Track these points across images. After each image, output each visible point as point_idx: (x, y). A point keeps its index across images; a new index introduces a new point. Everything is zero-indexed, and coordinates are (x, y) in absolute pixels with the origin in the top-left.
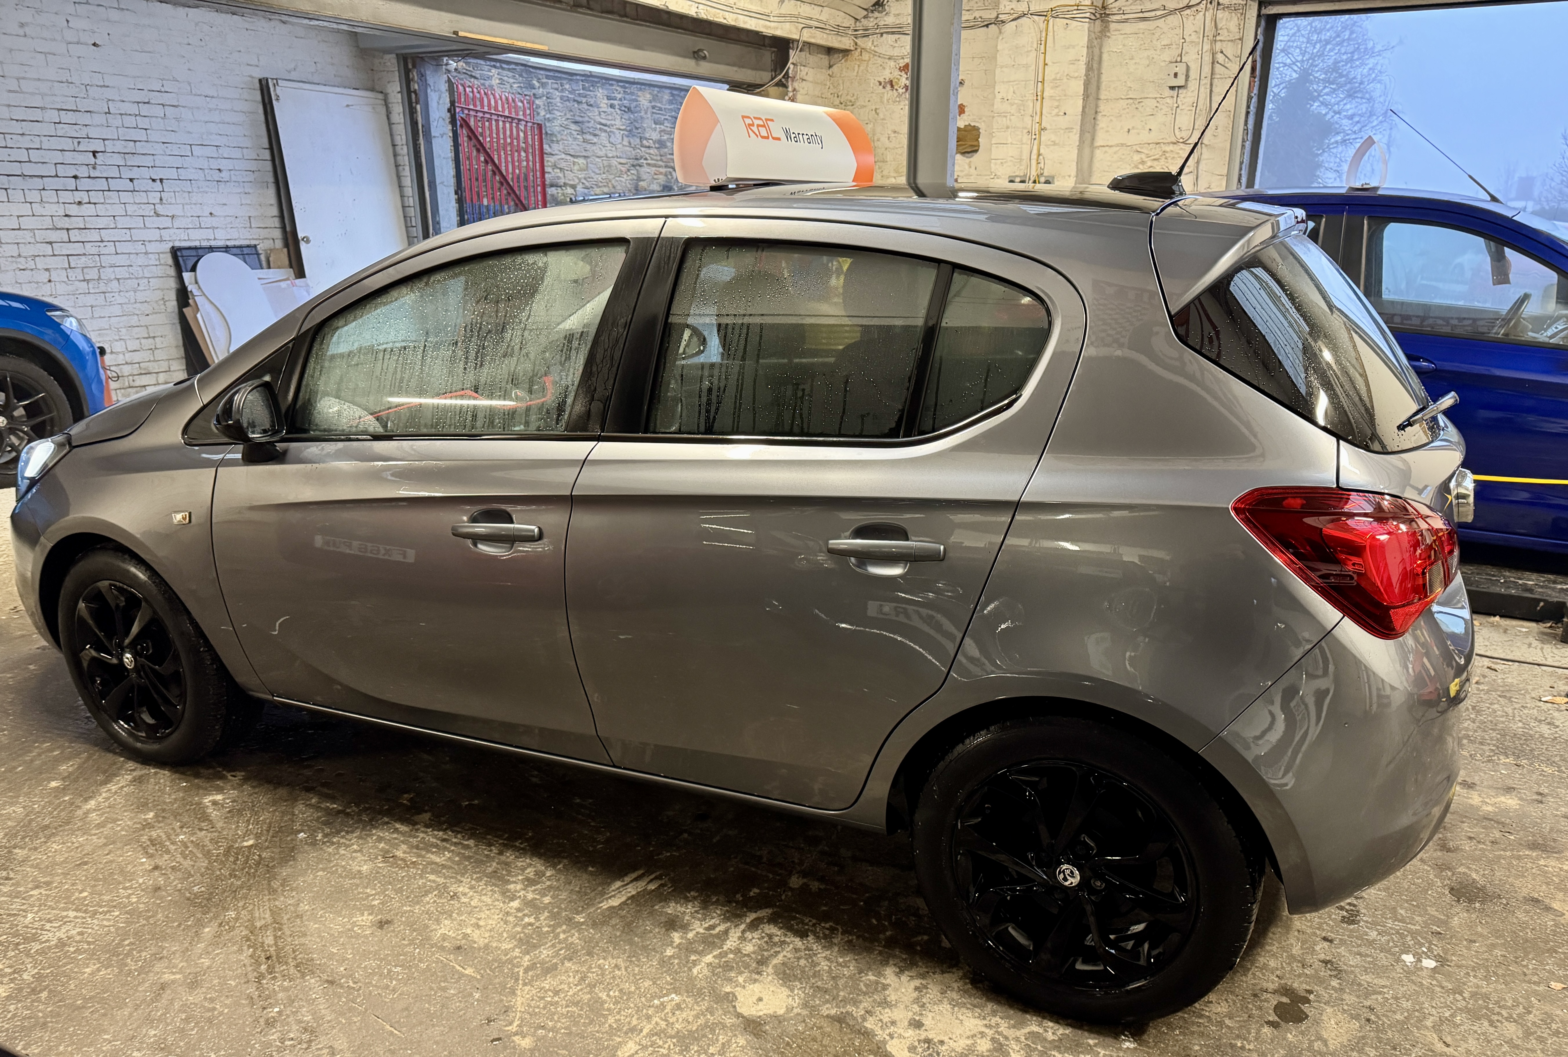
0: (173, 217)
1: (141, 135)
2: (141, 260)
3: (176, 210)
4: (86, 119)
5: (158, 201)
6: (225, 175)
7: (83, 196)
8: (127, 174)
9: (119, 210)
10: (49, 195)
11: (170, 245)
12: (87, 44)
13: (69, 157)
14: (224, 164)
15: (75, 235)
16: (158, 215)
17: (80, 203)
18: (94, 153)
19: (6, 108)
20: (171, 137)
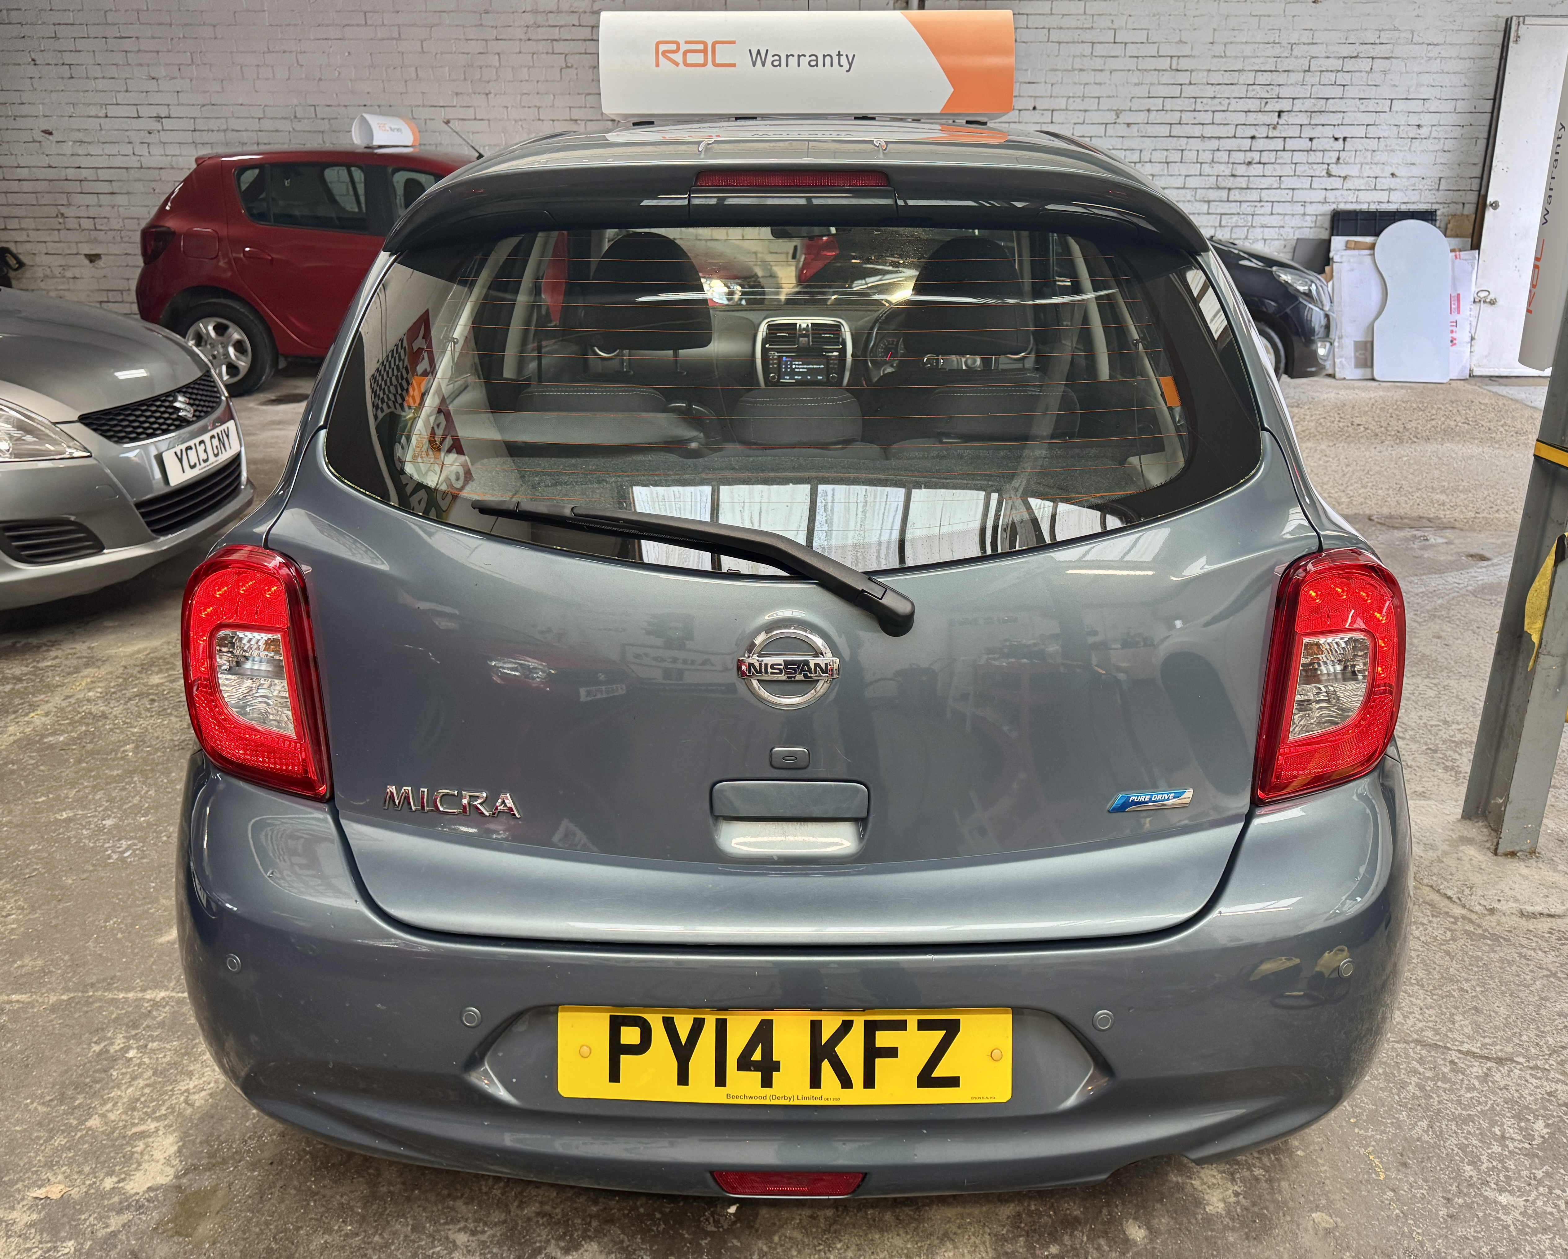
0: (1345, 178)
1: (1337, 92)
2: (1296, 222)
3: (1353, 171)
4: (1281, 78)
5: (1334, 160)
6: (1424, 132)
7: (1256, 156)
8: (1307, 132)
9: (1288, 170)
10: (1222, 156)
11: (1334, 206)
13: (1252, 118)
14: (1425, 119)
15: (1235, 195)
16: (1329, 175)
17: (1250, 163)
18: (1280, 113)
19: (1205, 73)
20: (1372, 92)
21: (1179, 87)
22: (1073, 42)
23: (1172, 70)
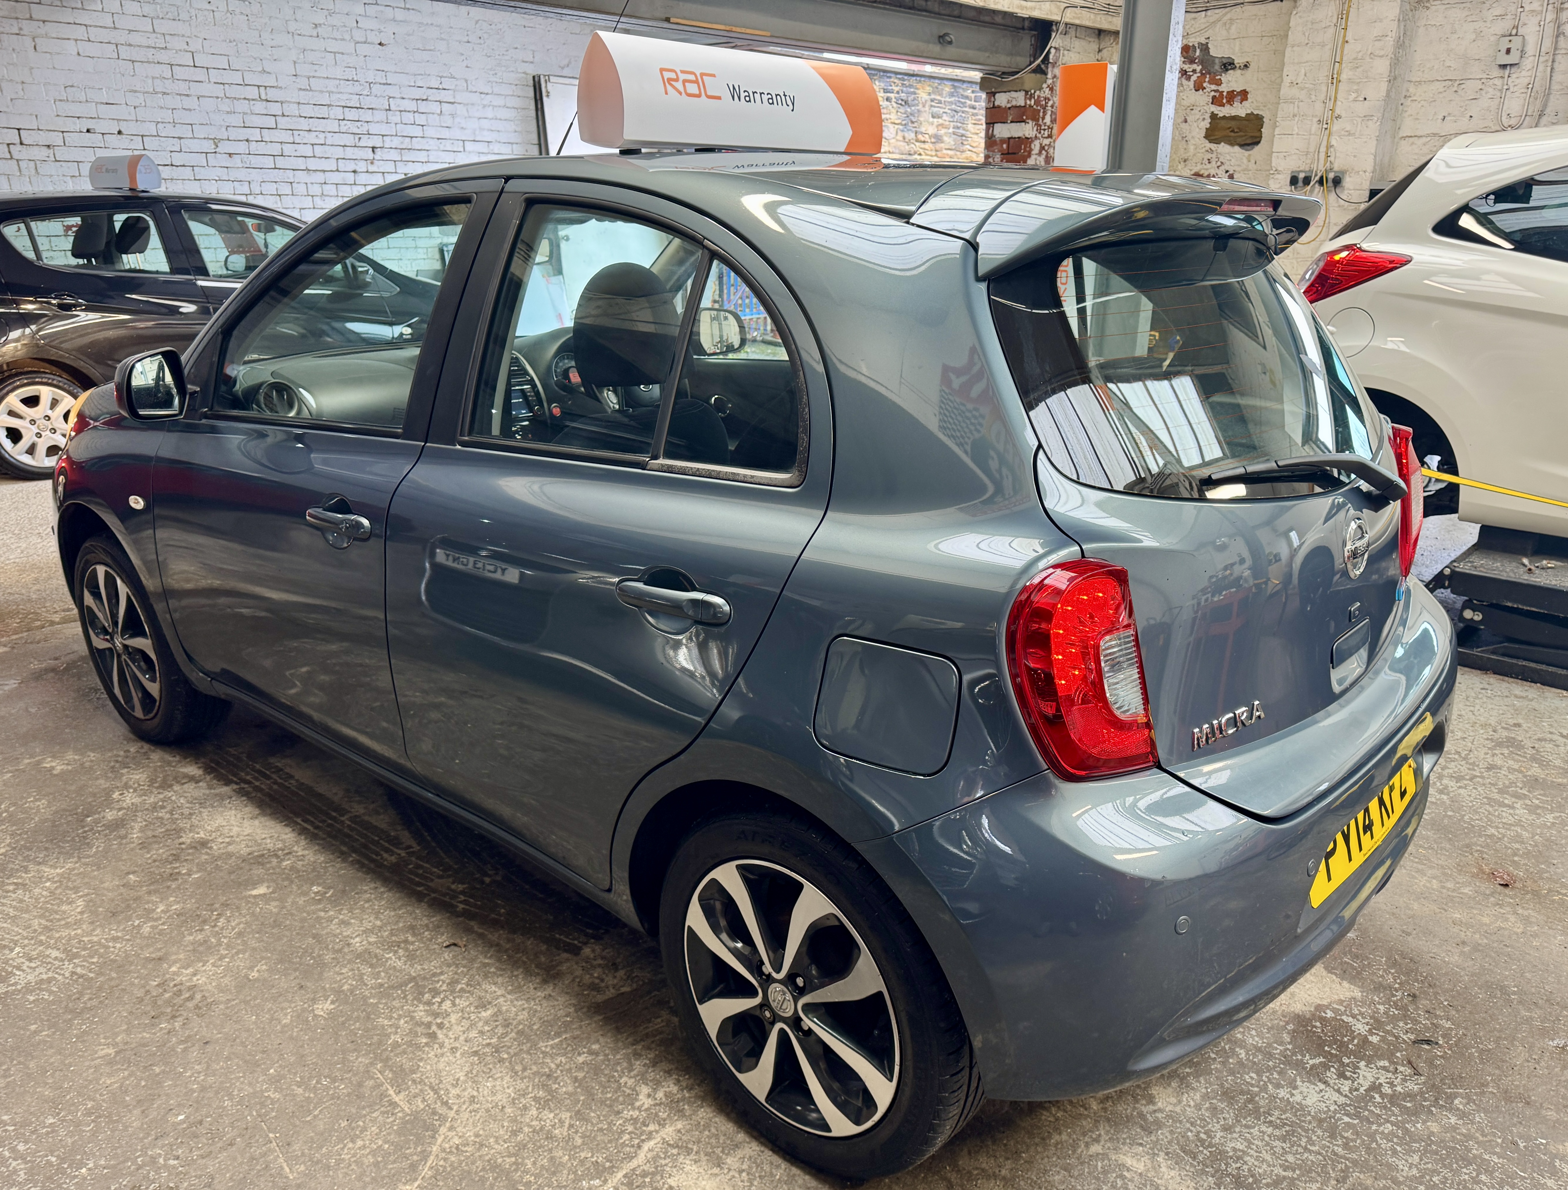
1: (417, 131)
4: (367, 116)
8: (402, 169)
10: (330, 189)
12: (373, 44)
13: (349, 153)
18: (374, 149)
19: (296, 106)
20: (445, 133)
21: (273, 118)
22: (148, 62)
23: (262, 100)
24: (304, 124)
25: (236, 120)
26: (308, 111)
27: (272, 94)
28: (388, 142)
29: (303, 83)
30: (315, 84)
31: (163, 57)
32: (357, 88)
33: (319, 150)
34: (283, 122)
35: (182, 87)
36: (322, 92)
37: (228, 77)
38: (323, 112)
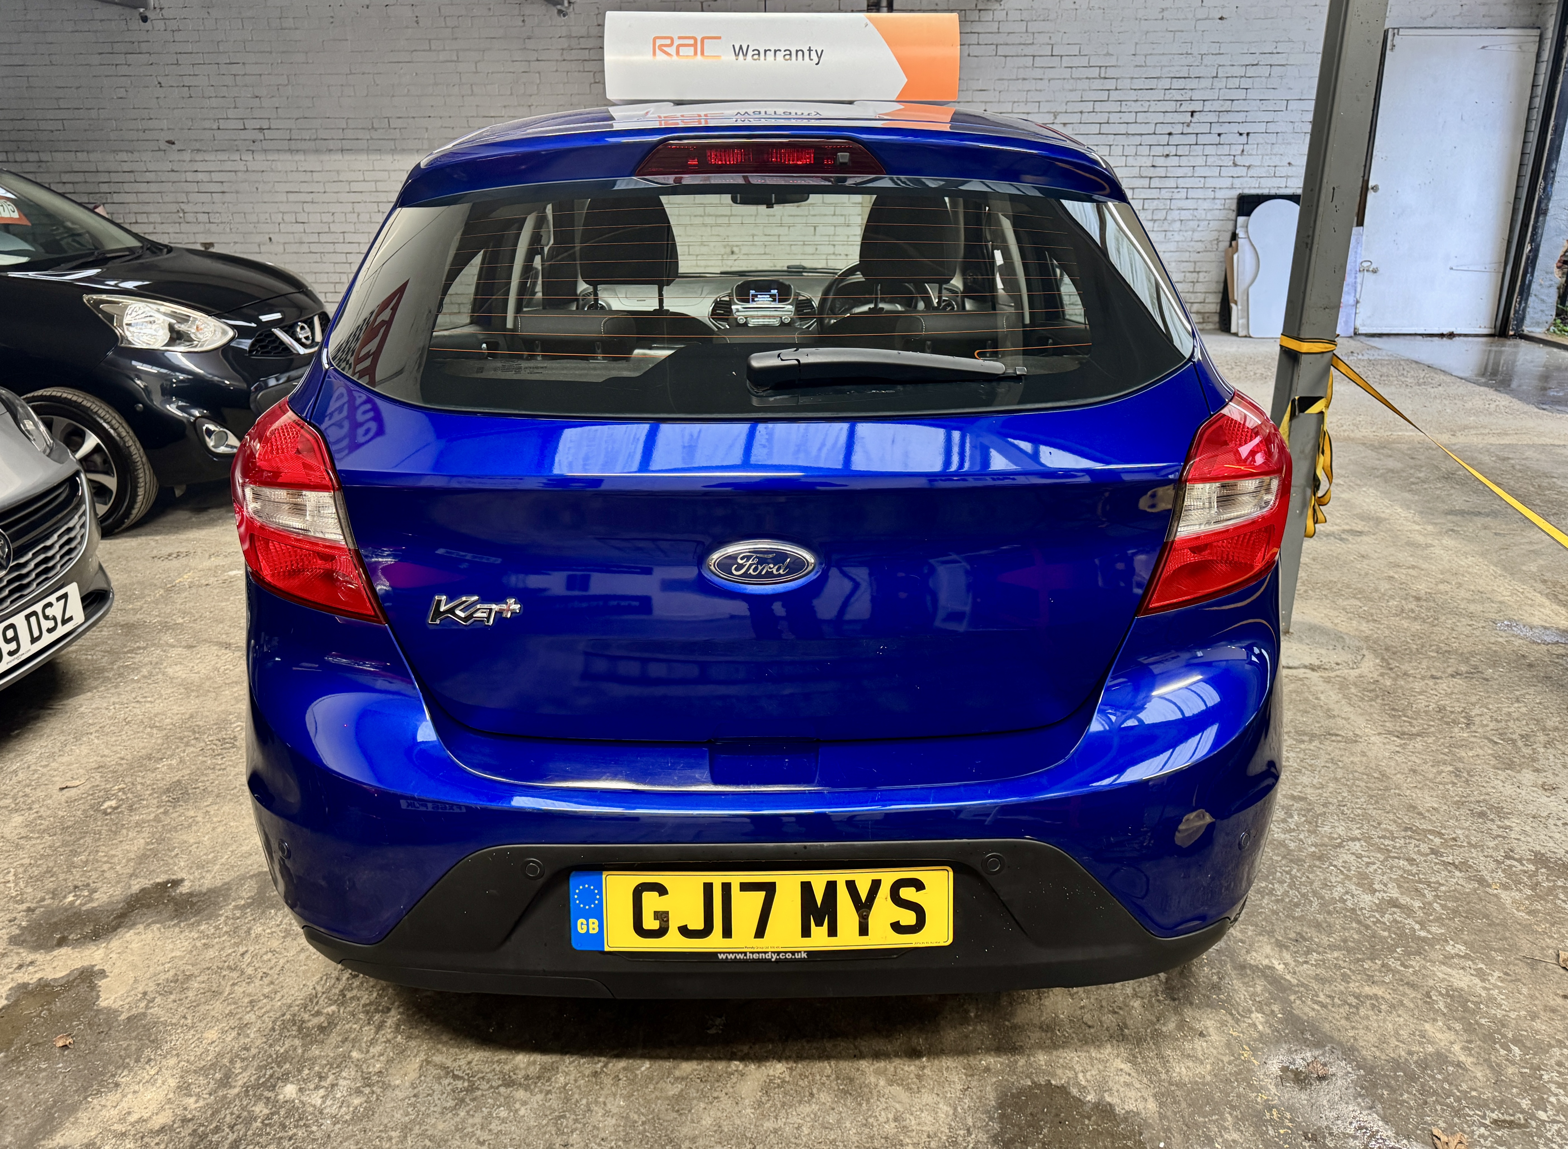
0: (1249, 167)
1: (1241, 94)
2: (1206, 205)
3: (1254, 161)
4: (1193, 84)
5: (1239, 152)
7: (1172, 150)
8: (1216, 129)
9: (1200, 161)
10: (1145, 150)
11: (1240, 191)
12: (1213, 19)
13: (1169, 118)
15: (1155, 183)
16: (1235, 165)
17: (1167, 155)
18: (1193, 113)
19: (1129, 80)
20: (1270, 94)
21: (1107, 92)
22: (1017, 56)
23: (1101, 78)
24: (1133, 95)
25: (1076, 96)
26: (1138, 84)
27: (1111, 73)
28: (1208, 106)
29: (1140, 60)
30: (1150, 61)
31: (1029, 50)
32: (1190, 60)
33: (1141, 117)
34: (1114, 95)
35: (1038, 73)
36: (1155, 66)
37: (1076, 61)
38: (1152, 84)
